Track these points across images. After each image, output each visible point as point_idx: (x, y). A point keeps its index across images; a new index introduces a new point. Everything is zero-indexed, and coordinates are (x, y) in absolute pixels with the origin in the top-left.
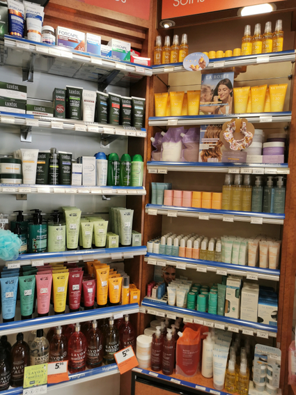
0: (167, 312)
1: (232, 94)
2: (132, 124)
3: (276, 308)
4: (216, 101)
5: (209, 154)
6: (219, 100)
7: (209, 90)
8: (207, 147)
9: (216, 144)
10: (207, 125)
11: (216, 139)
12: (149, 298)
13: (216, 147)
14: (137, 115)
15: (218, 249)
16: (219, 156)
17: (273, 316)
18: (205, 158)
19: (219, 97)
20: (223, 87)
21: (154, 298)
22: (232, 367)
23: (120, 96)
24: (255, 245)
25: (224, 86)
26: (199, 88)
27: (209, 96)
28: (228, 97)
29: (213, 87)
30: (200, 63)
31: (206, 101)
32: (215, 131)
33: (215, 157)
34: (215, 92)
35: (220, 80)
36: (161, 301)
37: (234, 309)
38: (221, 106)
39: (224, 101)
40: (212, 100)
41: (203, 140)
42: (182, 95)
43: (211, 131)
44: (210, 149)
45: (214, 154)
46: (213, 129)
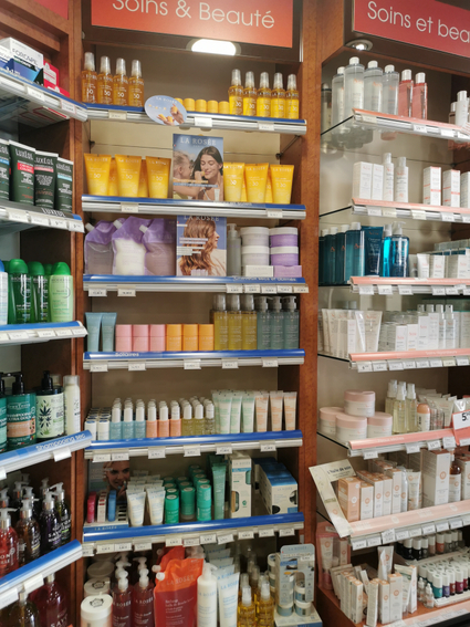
0: (135, 540)
1: (221, 171)
2: (56, 206)
3: (294, 486)
4: (199, 181)
5: (193, 264)
6: (204, 178)
7: (186, 160)
8: (188, 251)
9: (203, 248)
10: (188, 216)
11: (203, 240)
12: (93, 525)
13: (203, 252)
14: (62, 190)
15: (211, 415)
16: (208, 266)
17: (292, 499)
18: (186, 269)
19: (203, 173)
20: (207, 158)
21: (101, 521)
22: (247, 597)
23: (33, 150)
24: (265, 399)
25: (210, 158)
26: (169, 154)
27: (188, 171)
28: (216, 176)
29: (194, 157)
30: (174, 115)
31: (182, 177)
32: (201, 227)
33: (203, 268)
34: (197, 165)
35: (202, 148)
36: (117, 523)
37: (244, 503)
38: (208, 189)
39: (212, 181)
40: (193, 177)
41: (181, 240)
42: (139, 162)
43: (194, 227)
44: (195, 256)
45: (201, 263)
46: (198, 222)
